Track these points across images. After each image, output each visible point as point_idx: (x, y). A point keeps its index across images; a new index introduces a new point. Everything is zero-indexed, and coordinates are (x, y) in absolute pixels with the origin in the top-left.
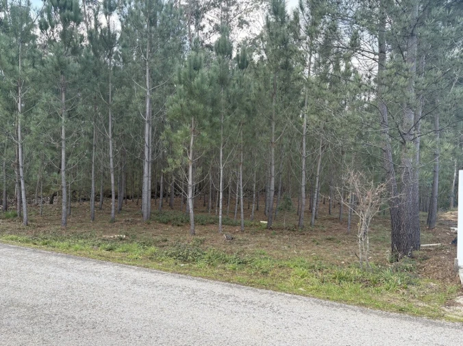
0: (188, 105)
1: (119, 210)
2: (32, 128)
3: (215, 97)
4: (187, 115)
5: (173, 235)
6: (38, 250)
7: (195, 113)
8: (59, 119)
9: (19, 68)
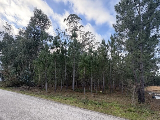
0: (84, 64)
1: (67, 88)
2: (49, 70)
3: (90, 62)
4: (83, 66)
5: (80, 95)
6: (48, 100)
7: (85, 66)
8: (54, 68)
9: (46, 57)
